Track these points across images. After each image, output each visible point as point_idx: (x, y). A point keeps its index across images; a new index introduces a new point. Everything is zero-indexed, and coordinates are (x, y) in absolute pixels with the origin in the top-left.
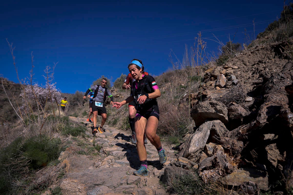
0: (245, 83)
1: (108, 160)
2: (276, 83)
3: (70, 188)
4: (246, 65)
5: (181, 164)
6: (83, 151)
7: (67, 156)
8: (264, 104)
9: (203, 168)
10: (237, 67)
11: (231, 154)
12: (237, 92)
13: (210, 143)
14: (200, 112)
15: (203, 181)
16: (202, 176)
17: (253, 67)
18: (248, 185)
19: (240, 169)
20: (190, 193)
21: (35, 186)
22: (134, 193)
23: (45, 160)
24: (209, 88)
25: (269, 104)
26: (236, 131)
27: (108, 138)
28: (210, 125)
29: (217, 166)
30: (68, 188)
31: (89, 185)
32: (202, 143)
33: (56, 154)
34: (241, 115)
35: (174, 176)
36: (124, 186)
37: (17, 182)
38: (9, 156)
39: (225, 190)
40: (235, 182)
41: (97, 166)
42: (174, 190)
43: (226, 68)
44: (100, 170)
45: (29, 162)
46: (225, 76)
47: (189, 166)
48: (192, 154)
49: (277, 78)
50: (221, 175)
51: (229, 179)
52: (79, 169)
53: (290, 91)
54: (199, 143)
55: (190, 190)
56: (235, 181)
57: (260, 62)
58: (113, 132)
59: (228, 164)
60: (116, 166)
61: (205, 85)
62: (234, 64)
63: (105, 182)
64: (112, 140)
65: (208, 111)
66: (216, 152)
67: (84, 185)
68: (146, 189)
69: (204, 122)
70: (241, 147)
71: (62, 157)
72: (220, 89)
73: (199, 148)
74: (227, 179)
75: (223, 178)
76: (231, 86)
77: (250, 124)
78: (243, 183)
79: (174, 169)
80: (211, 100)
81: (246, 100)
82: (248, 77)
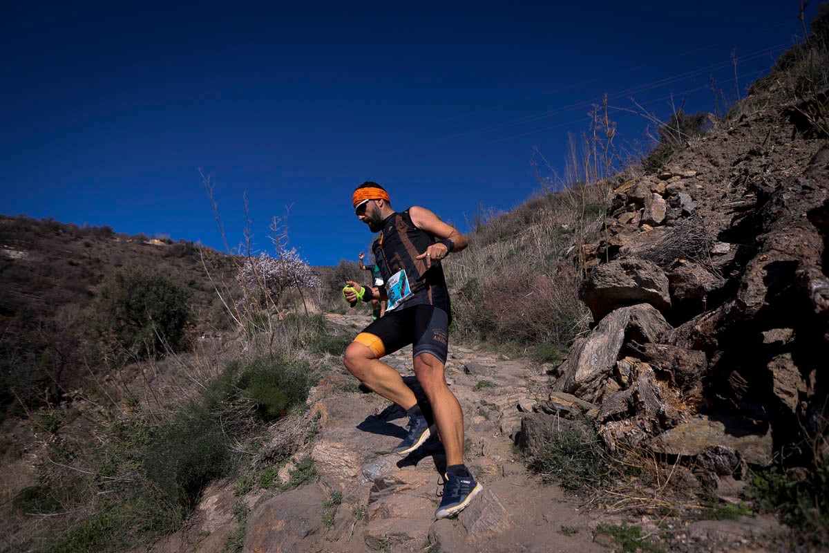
2: (790, 203)
3: (330, 459)
4: (718, 166)
5: (557, 407)
6: (353, 385)
7: (323, 396)
8: (755, 260)
9: (606, 415)
10: (695, 173)
11: (672, 382)
12: (690, 234)
13: (627, 357)
14: (600, 287)
15: (607, 446)
16: (603, 436)
17: (734, 169)
18: (716, 453)
19: (697, 416)
20: (577, 473)
21: (267, 454)
23: (281, 405)
24: (626, 230)
25: (770, 258)
26: (687, 328)
28: (624, 316)
29: (639, 410)
30: (327, 458)
31: (365, 453)
32: (606, 358)
33: (301, 393)
34: (701, 288)
35: (541, 435)
37: (237, 445)
39: (658, 463)
40: (684, 448)
42: (543, 467)
43: (665, 178)
45: (252, 409)
46: (663, 198)
47: (575, 412)
48: (585, 385)
49: (793, 190)
50: (650, 431)
51: (669, 440)
53: (821, 221)
54: (599, 359)
55: (577, 466)
56: (685, 445)
57: (752, 153)
59: (665, 407)
61: (615, 224)
62: (685, 166)
65: (619, 284)
66: (635, 380)
67: (355, 453)
68: (484, 462)
69: (611, 311)
70: (697, 366)
71: (314, 397)
72: (651, 228)
73: (600, 370)
74: (665, 441)
75: (654, 439)
76: (680, 218)
77: (722, 310)
78: (705, 449)
79: (543, 420)
80: (626, 258)
81: (714, 251)
82: (721, 193)
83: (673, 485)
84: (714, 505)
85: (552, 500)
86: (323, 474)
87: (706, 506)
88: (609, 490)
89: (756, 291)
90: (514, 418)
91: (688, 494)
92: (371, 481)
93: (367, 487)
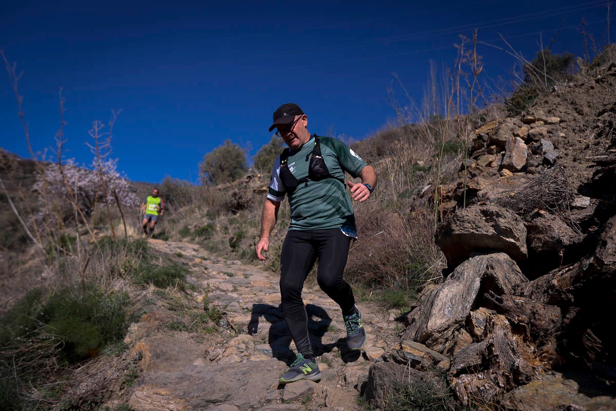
0: (575, 160)
1: (239, 344)
3: (152, 407)
4: (582, 115)
5: (409, 357)
6: (180, 323)
7: (145, 334)
9: (460, 368)
10: (559, 119)
11: (527, 336)
12: (552, 185)
13: (481, 308)
14: (457, 232)
15: (459, 400)
16: (455, 388)
17: (598, 120)
19: (550, 373)
21: (73, 402)
23: (93, 343)
24: (485, 174)
26: (544, 281)
27: (239, 292)
28: (481, 265)
29: (493, 364)
30: (147, 407)
31: (195, 401)
32: (460, 307)
33: (119, 330)
34: (559, 241)
35: (390, 386)
36: (274, 406)
37: (33, 392)
38: (13, 334)
40: (536, 405)
41: (212, 358)
43: (528, 122)
44: (220, 366)
45: (58, 347)
46: (525, 143)
47: (427, 363)
48: (437, 335)
50: (503, 386)
51: (522, 397)
52: (171, 365)
54: (452, 308)
56: (537, 402)
58: (251, 278)
59: (519, 362)
60: (258, 360)
61: (473, 165)
62: (549, 112)
63: (230, 395)
64: (249, 296)
65: (477, 231)
66: (491, 332)
67: (182, 401)
69: (467, 259)
70: (553, 321)
71: (134, 336)
72: (511, 174)
73: (453, 320)
74: (517, 397)
75: (507, 395)
76: (541, 166)
77: (580, 266)
78: (557, 407)
79: (392, 369)
80: (485, 204)
81: (574, 205)
82: (583, 143)
89: (614, 250)
90: (361, 366)
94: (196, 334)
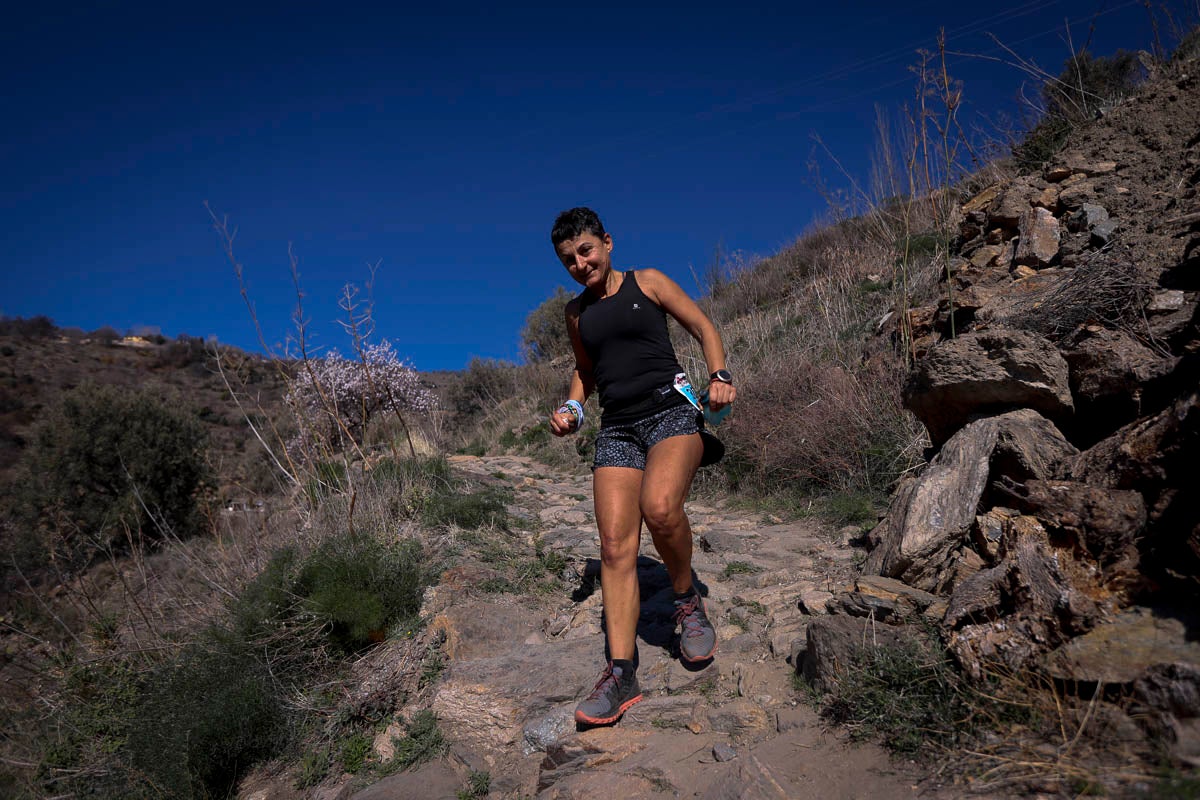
0: (1150, 230)
1: (595, 605)
3: (466, 714)
4: (1159, 149)
5: (871, 603)
6: (501, 580)
7: (448, 602)
9: (961, 614)
10: (1114, 165)
11: (1081, 549)
12: (1107, 278)
13: (995, 509)
14: (940, 383)
15: (964, 670)
16: (956, 651)
18: (1170, 677)
19: (1131, 609)
20: (912, 720)
21: (352, 711)
22: (696, 724)
23: (374, 622)
24: (985, 278)
26: (1106, 449)
28: (988, 433)
29: (1021, 603)
30: (460, 713)
31: (528, 701)
32: (957, 511)
34: (1131, 376)
35: (843, 655)
36: (654, 700)
37: (298, 698)
38: (263, 613)
39: (1062, 701)
40: (1109, 669)
41: (555, 632)
42: (849, 711)
43: (1057, 179)
44: (568, 643)
45: (327, 628)
46: (1054, 215)
47: (904, 610)
48: (920, 562)
50: (1043, 639)
51: (1080, 655)
52: (492, 646)
54: (943, 513)
55: (911, 709)
56: (1111, 663)
59: (1069, 595)
61: (965, 268)
62: (1094, 154)
63: (583, 688)
65: (976, 376)
66: (1012, 548)
67: (510, 701)
68: (742, 708)
69: (963, 426)
70: (1128, 518)
71: (432, 606)
72: (1033, 273)
73: (946, 534)
74: (1071, 657)
75: (1052, 655)
76: (1088, 251)
77: (1171, 414)
78: (1148, 670)
79: (846, 627)
80: (987, 328)
81: (1153, 307)
82: (1164, 199)
83: (1092, 738)
84: (1173, 773)
85: (868, 770)
86: (455, 741)
87: (1156, 775)
88: (973, 750)
90: (796, 626)
91: (1121, 753)
92: (540, 750)
93: (533, 761)
94: (525, 596)
